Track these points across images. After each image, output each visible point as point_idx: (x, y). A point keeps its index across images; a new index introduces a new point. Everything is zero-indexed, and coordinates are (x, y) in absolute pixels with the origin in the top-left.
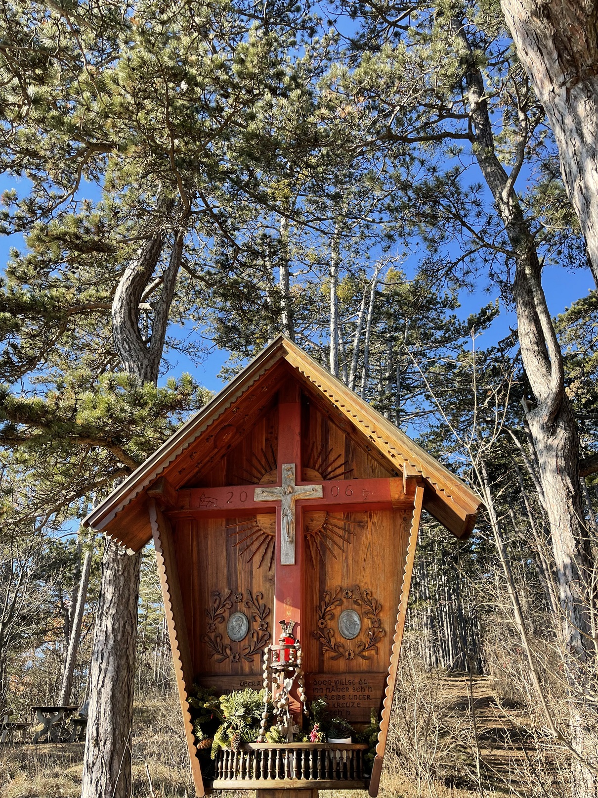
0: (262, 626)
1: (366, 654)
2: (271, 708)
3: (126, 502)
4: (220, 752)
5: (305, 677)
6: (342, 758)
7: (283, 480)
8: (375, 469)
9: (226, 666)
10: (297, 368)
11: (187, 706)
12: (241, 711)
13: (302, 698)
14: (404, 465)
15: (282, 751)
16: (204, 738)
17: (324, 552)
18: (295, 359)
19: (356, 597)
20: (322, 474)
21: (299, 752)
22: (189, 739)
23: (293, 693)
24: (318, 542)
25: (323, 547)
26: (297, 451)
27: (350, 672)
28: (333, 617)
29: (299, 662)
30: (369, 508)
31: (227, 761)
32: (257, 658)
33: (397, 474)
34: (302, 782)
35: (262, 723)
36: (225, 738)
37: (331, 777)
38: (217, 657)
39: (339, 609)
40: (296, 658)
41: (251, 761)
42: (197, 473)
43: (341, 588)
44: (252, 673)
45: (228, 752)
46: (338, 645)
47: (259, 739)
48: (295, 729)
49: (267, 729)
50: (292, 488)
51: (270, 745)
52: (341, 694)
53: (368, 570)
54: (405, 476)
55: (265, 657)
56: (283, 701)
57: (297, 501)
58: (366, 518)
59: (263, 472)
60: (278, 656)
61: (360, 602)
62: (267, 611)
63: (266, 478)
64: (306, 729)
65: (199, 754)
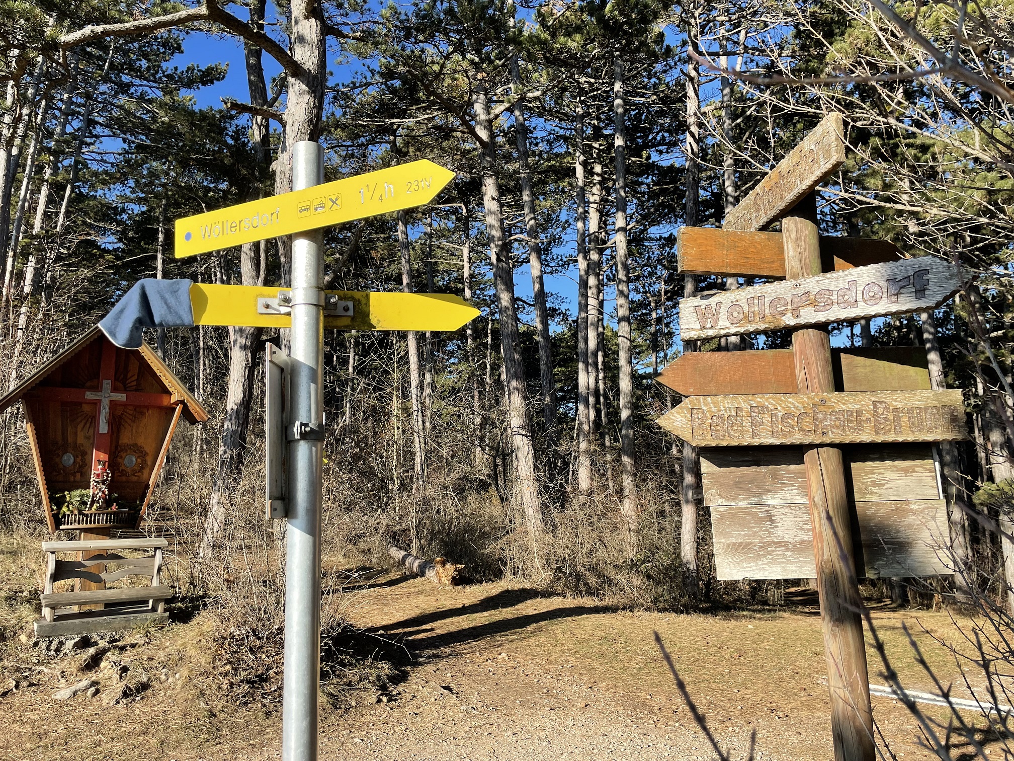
0: (82, 460)
1: (137, 474)
4: (65, 515)
6: (125, 516)
7: (103, 388)
8: (156, 387)
12: (77, 498)
14: (176, 394)
15: (99, 514)
16: (56, 509)
19: (135, 448)
20: (124, 385)
21: (107, 514)
22: (48, 510)
25: (121, 424)
26: (112, 373)
27: (128, 482)
28: (122, 458)
29: (109, 478)
30: (149, 407)
31: (69, 518)
33: (170, 394)
34: (108, 525)
35: (89, 503)
36: (68, 509)
39: (125, 454)
41: (83, 518)
43: (127, 444)
44: (77, 481)
45: (69, 515)
46: (123, 470)
47: (87, 509)
48: (105, 505)
49: (92, 505)
50: (109, 394)
51: (93, 511)
52: (125, 491)
53: (143, 438)
54: (174, 398)
56: (100, 494)
57: (111, 401)
58: (146, 411)
61: (137, 452)
62: (87, 454)
64: (110, 505)
65: (53, 515)
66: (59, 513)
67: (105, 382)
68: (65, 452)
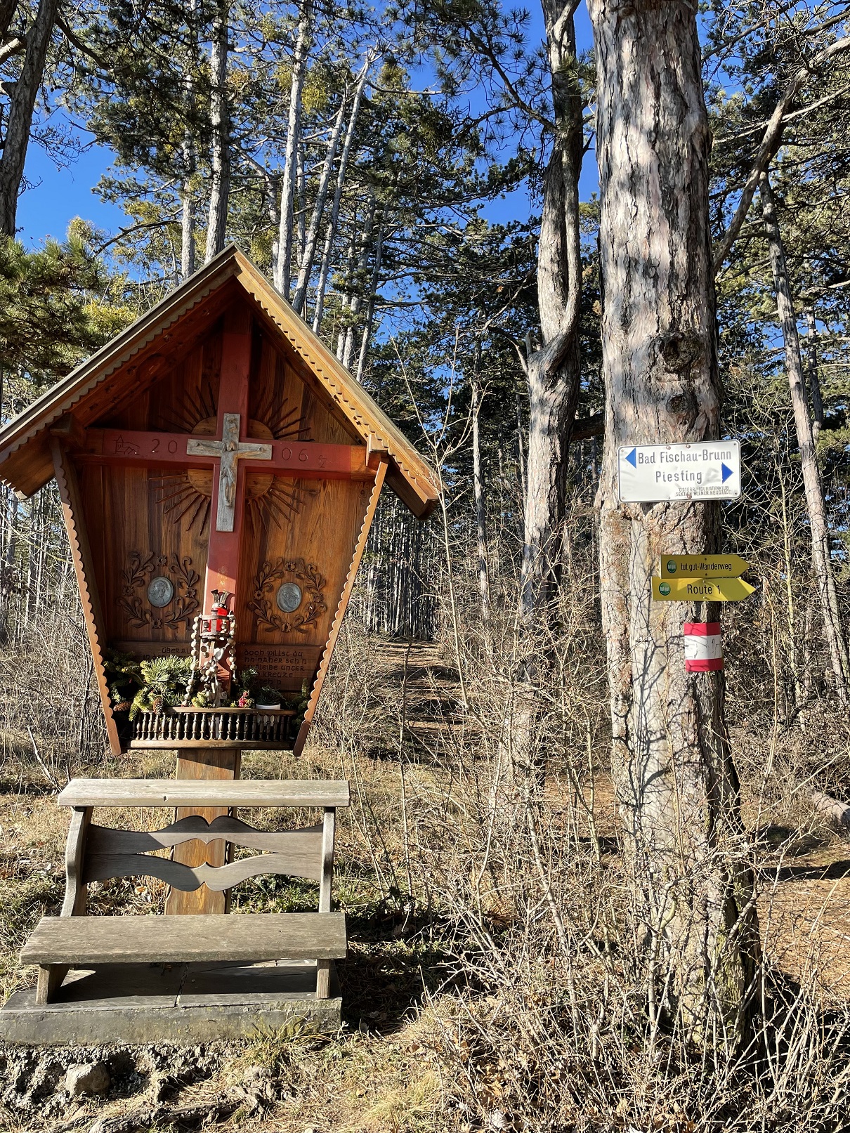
0: (189, 593)
1: (304, 627)
2: (198, 675)
3: (23, 440)
4: (139, 715)
5: (236, 647)
6: (269, 722)
7: (225, 433)
8: (336, 431)
9: (146, 632)
10: (253, 295)
11: (103, 670)
12: (165, 677)
13: (232, 667)
14: (370, 436)
15: (208, 715)
16: (122, 701)
17: (267, 520)
18: (250, 282)
19: (299, 570)
20: (271, 429)
21: (226, 716)
22: (106, 701)
23: (223, 662)
24: (261, 509)
25: (267, 515)
26: (243, 398)
27: (284, 644)
28: (271, 589)
29: (232, 632)
30: (324, 477)
31: (147, 723)
32: (182, 625)
33: (361, 442)
34: (228, 742)
35: (188, 689)
36: (146, 701)
37: (256, 738)
38: (134, 621)
39: (279, 581)
40: (228, 628)
41: (174, 723)
42: (113, 409)
43: (283, 561)
44: (175, 640)
45: (148, 715)
46: (274, 617)
47: (184, 703)
48: (223, 695)
49: (193, 694)
50: (235, 444)
51: (195, 709)
52: (273, 664)
53: (315, 544)
54: (369, 449)
55: (195, 627)
56: (212, 669)
57: (239, 460)
58: (319, 486)
59: (198, 416)
60: (209, 625)
61: (303, 576)
62: (196, 577)
63: (200, 427)
64: (234, 695)
65: (116, 716)
66: (127, 712)
67: (227, 417)
68: (155, 574)
